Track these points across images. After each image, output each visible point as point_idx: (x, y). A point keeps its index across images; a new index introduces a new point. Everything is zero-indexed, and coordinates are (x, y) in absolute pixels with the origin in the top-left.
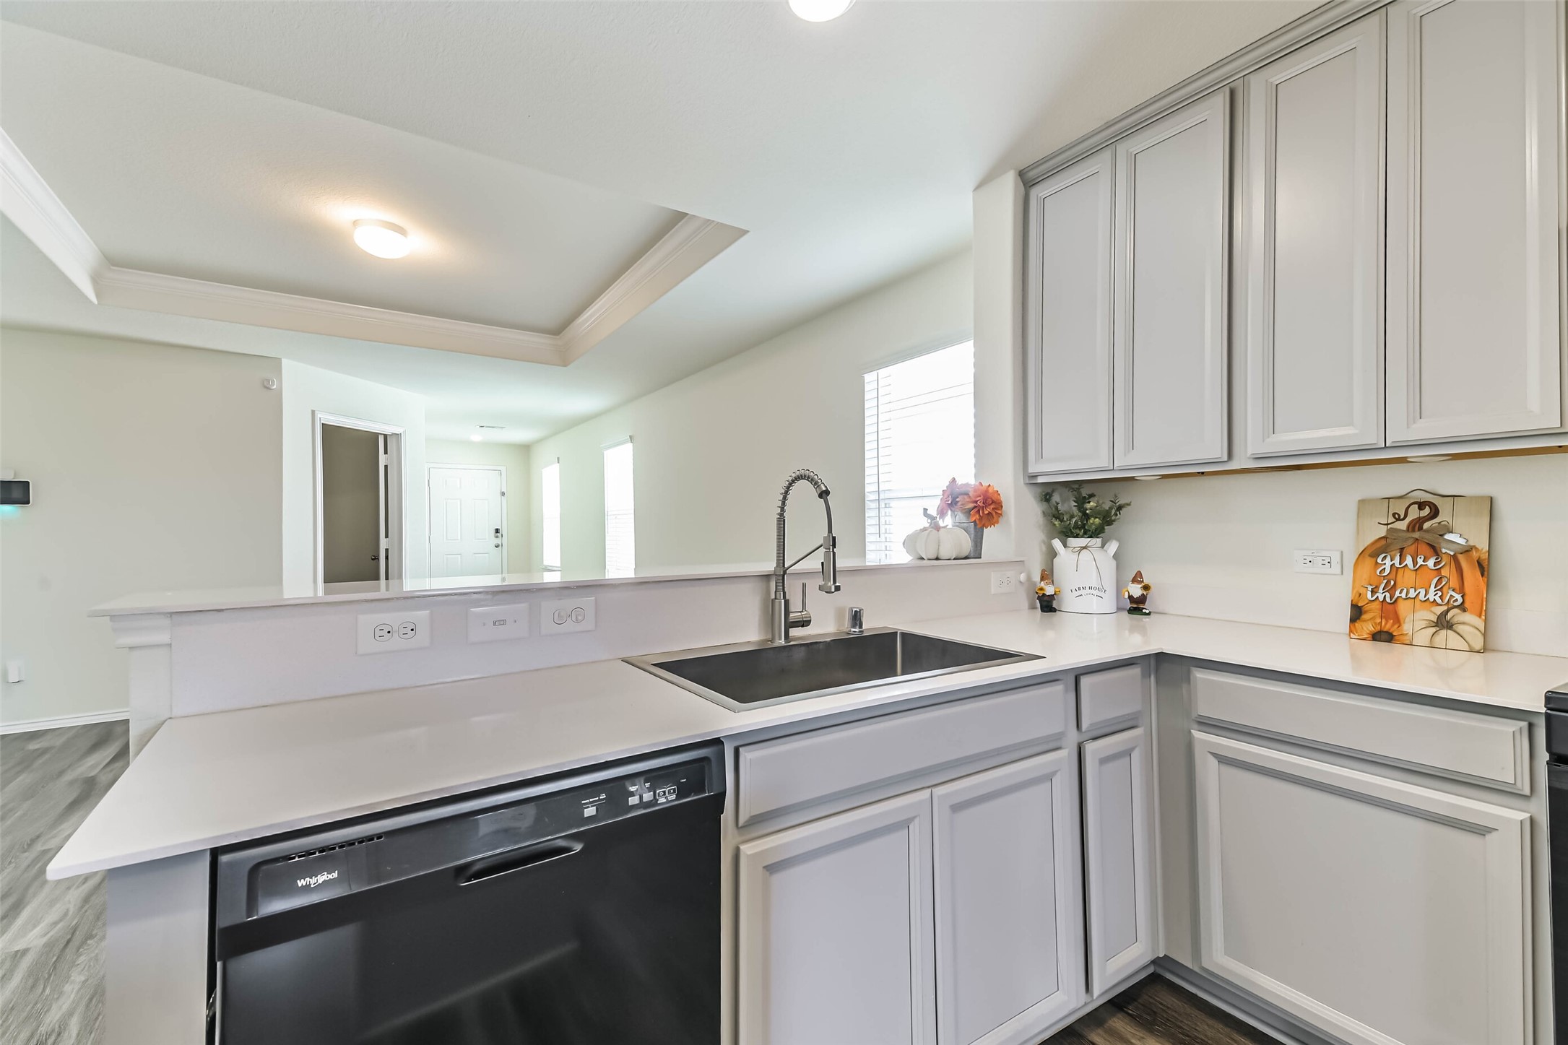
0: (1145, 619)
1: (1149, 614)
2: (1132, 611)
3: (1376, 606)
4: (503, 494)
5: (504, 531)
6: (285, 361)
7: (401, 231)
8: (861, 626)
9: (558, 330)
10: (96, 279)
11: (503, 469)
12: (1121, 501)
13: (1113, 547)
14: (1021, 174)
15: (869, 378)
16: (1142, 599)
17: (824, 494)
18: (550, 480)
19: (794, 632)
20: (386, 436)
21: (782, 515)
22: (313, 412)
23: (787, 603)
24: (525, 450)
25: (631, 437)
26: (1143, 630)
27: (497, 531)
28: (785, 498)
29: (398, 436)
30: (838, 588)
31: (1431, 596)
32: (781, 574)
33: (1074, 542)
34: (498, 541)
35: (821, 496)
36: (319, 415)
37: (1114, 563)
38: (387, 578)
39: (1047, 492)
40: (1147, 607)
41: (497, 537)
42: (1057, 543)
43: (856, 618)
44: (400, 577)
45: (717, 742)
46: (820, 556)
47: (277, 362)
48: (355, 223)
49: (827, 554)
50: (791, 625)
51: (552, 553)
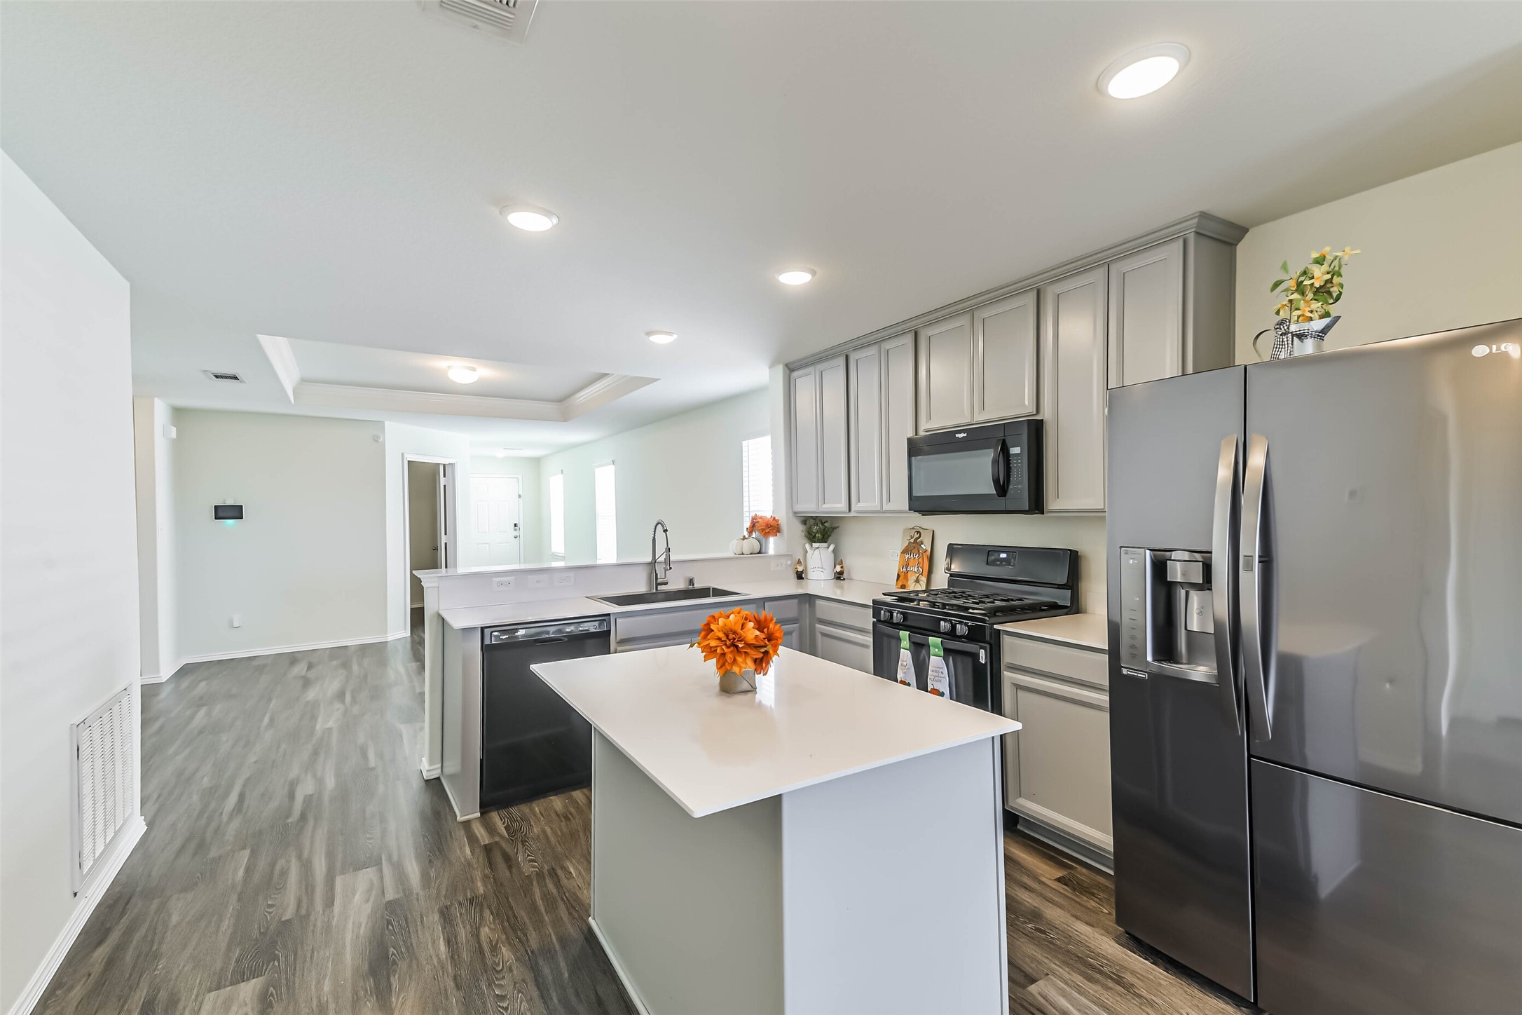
0: (842, 582)
1: (844, 579)
2: (838, 578)
3: (903, 574)
4: (520, 496)
5: (521, 525)
6: (387, 423)
7: (474, 369)
8: (693, 585)
9: (561, 400)
10: (296, 392)
11: (520, 477)
12: (835, 525)
13: (832, 547)
14: (787, 366)
15: (745, 443)
16: (841, 573)
17: (665, 531)
18: (556, 486)
19: (660, 588)
20: (444, 466)
21: (654, 537)
22: (403, 454)
23: (656, 575)
24: (537, 462)
25: (613, 461)
26: (841, 588)
27: (515, 525)
28: (655, 533)
29: (452, 465)
30: (671, 568)
31: (916, 570)
32: (653, 563)
33: (815, 545)
34: (516, 533)
35: (664, 531)
36: (406, 456)
37: (832, 555)
38: (446, 567)
39: (805, 521)
40: (845, 576)
41: (516, 530)
42: (807, 546)
43: (691, 582)
44: (455, 566)
45: (609, 615)
46: (664, 556)
47: (382, 423)
48: (449, 367)
49: (666, 554)
50: (658, 584)
51: (557, 544)
